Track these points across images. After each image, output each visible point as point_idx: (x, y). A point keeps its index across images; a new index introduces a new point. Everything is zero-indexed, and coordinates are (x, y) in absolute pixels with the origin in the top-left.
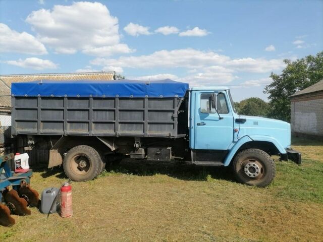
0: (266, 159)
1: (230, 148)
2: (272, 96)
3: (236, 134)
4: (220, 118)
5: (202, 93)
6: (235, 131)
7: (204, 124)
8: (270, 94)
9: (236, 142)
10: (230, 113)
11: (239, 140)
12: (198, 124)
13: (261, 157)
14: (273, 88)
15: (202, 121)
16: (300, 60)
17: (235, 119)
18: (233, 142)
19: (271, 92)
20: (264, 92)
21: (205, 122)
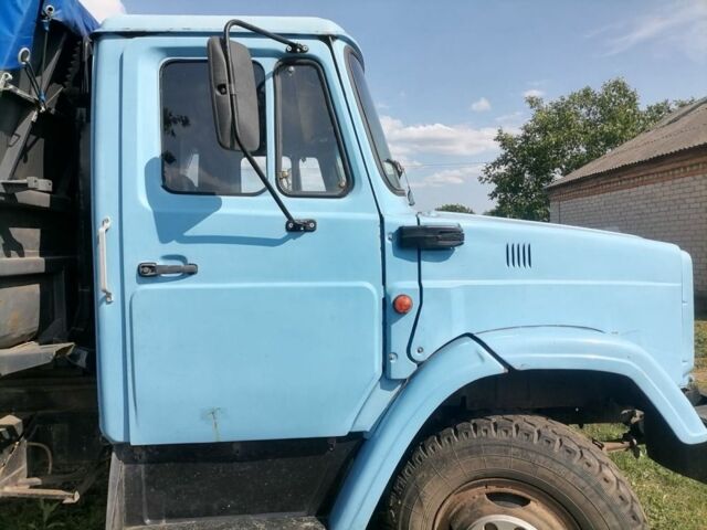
0: (599, 492)
1: (365, 424)
2: (498, 190)
3: (401, 328)
4: (297, 228)
5: (167, 51)
6: (393, 309)
7: (190, 272)
8: (493, 187)
9: (406, 384)
10: (362, 189)
11: (420, 365)
12: (148, 273)
13: (565, 478)
14: (503, 169)
15: (174, 248)
16: (567, 98)
17: (391, 229)
18: (386, 379)
19: (497, 179)
20: (481, 179)
21: (193, 253)
